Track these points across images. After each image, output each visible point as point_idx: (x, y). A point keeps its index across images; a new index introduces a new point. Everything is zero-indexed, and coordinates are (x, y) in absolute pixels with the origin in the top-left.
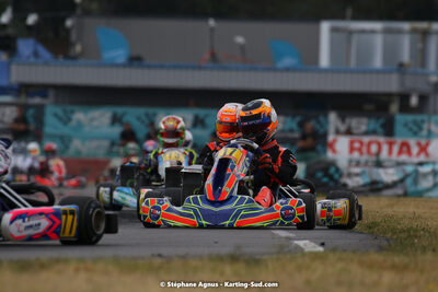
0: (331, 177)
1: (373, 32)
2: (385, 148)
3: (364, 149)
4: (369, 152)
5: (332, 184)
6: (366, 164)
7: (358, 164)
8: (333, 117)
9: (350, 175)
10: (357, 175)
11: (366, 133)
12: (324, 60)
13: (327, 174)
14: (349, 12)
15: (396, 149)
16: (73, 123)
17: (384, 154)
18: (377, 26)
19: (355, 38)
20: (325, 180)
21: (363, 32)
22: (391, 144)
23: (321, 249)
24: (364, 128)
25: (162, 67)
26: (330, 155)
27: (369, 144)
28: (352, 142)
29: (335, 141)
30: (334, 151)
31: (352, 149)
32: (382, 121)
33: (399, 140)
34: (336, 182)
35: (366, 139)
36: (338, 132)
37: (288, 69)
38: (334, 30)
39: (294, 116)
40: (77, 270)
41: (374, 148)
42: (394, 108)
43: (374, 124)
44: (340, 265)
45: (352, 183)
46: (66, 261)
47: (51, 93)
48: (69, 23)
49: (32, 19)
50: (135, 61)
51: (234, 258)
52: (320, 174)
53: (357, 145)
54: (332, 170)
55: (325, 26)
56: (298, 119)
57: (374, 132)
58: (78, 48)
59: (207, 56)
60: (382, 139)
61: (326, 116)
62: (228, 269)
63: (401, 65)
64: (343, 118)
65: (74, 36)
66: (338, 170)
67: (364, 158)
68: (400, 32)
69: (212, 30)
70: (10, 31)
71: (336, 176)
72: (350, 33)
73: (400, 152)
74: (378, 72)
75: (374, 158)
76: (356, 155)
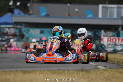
0: (103, 48)
1: (114, 8)
2: (117, 40)
3: (112, 41)
4: (113, 41)
5: (103, 50)
6: (112, 45)
7: (110, 45)
8: (103, 31)
9: (108, 48)
10: (110, 48)
11: (112, 36)
12: (100, 15)
13: (102, 47)
14: (107, 2)
15: (120, 40)
16: (30, 33)
17: (117, 42)
18: (115, 6)
19: (109, 9)
20: (101, 49)
21: (111, 8)
22: (119, 39)
23: (105, 68)
24: (111, 35)
25: (55, 17)
26: (102, 42)
27: (113, 39)
28: (108, 39)
29: (103, 38)
30: (103, 41)
31: (108, 41)
32: (116, 33)
33: (121, 38)
34: (104, 50)
35: (112, 38)
36: (104, 36)
37: (90, 18)
38: (103, 7)
39: (92, 31)
40: (39, 73)
41: (114, 40)
42: (120, 29)
43: (114, 34)
44: (112, 73)
45: (109, 50)
46: (36, 71)
47: (24, 25)
48: (28, 5)
49: (18, 4)
50: (47, 15)
51: (82, 70)
52: (100, 48)
53: (109, 39)
54: (103, 46)
55: (101, 6)
56: (93, 32)
57: (114, 36)
58: (31, 12)
59: (67, 14)
60: (116, 38)
61: (101, 31)
62: (81, 73)
63: (122, 17)
64: (105, 32)
65: (30, 9)
66: (105, 46)
67: (111, 43)
68: (121, 8)
69: (69, 7)
70: (12, 7)
71: (104, 48)
72: (108, 8)
73: (122, 41)
74: (115, 19)
75: (114, 43)
76: (109, 42)
